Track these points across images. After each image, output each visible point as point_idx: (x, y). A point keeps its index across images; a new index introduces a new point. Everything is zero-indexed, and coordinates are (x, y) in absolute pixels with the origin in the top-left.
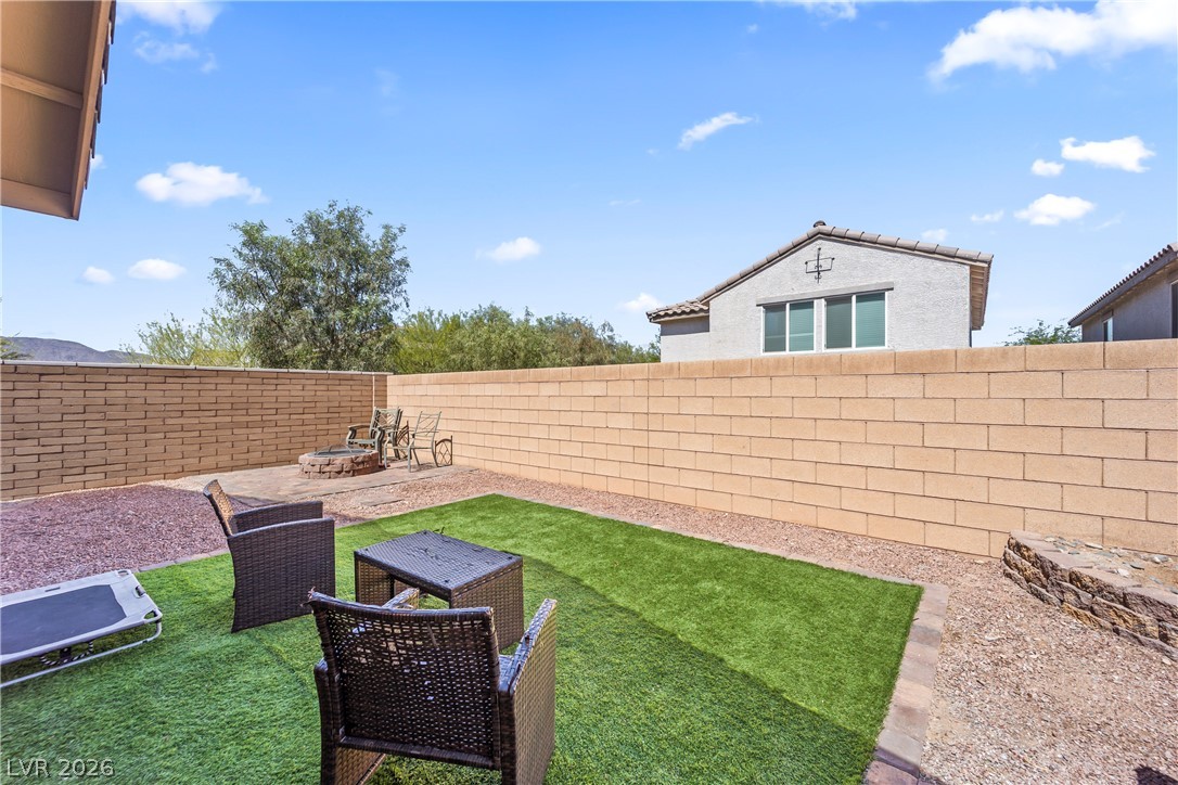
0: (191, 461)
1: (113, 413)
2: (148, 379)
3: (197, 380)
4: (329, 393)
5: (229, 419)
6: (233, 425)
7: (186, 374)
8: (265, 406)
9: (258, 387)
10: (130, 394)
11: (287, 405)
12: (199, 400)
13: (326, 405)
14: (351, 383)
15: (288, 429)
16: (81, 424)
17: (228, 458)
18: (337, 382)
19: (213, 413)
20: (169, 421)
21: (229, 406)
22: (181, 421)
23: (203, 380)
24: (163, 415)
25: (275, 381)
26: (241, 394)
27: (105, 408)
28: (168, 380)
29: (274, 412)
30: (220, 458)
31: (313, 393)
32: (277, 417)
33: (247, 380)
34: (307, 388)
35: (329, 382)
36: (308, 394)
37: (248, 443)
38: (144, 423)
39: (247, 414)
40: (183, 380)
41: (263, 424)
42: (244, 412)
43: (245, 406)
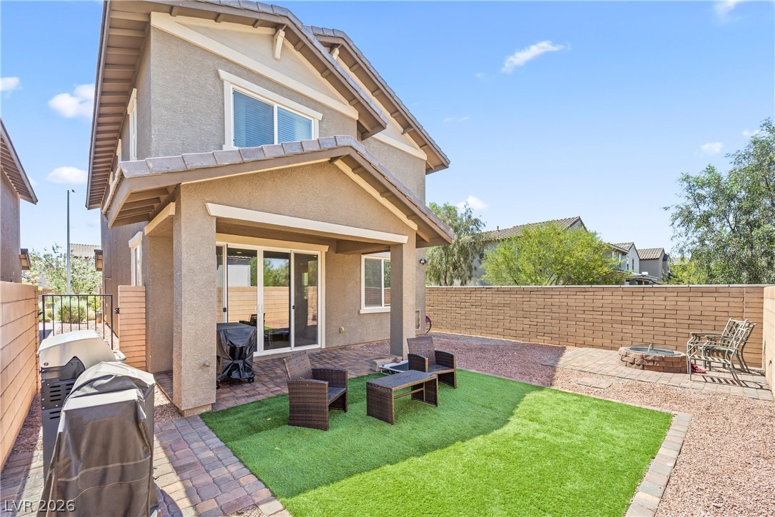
0: (589, 339)
1: (555, 309)
2: (569, 293)
3: (592, 293)
4: (690, 303)
5: (610, 317)
6: (613, 322)
7: (587, 290)
8: (634, 311)
9: (629, 298)
10: (561, 300)
11: (651, 311)
12: (593, 305)
13: (688, 313)
14: (716, 295)
15: (652, 328)
16: (543, 314)
17: (609, 341)
18: (700, 294)
19: (600, 313)
20: (578, 316)
21: (610, 310)
22: (584, 316)
23: (596, 293)
24: (575, 312)
25: (642, 294)
26: (618, 302)
27: (551, 307)
28: (578, 293)
29: (641, 315)
30: (605, 341)
31: (674, 303)
32: (643, 319)
33: (622, 293)
34: (668, 299)
35: (691, 294)
36: (670, 303)
37: (622, 334)
38: (567, 315)
39: (622, 315)
40: (584, 294)
41: (632, 323)
42: (620, 314)
43: (620, 310)
